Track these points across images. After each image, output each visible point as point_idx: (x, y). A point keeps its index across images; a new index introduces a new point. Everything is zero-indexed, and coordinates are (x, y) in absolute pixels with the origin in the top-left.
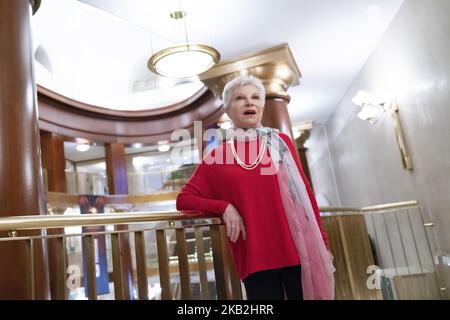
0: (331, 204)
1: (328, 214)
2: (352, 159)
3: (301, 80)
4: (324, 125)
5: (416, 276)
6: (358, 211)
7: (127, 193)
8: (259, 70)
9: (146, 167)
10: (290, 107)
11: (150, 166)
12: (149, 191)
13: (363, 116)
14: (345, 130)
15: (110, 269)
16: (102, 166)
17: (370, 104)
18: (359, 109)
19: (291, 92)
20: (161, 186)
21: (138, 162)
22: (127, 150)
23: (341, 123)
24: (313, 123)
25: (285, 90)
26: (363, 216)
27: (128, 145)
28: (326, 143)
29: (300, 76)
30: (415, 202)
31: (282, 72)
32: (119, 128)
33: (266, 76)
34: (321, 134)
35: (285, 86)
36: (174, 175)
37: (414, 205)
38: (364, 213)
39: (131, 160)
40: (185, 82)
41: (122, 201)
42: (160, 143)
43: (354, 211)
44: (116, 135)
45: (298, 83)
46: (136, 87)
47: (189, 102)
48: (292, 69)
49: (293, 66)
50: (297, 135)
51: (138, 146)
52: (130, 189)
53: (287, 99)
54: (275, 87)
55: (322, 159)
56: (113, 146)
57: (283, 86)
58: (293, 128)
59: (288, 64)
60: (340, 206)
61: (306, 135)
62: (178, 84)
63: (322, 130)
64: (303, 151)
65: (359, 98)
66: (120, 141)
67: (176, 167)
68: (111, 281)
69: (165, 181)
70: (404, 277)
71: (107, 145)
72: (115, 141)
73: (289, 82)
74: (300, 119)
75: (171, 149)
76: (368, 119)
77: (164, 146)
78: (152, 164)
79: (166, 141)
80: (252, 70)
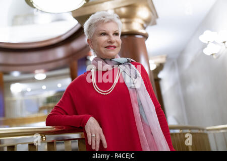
0: (179, 123)
1: (177, 131)
2: (198, 88)
3: (158, 21)
4: (175, 59)
6: (203, 130)
7: (4, 116)
8: (123, 10)
9: (23, 93)
10: (148, 43)
11: (27, 91)
12: (26, 114)
13: (207, 52)
17: (214, 42)
19: (149, 30)
20: (36, 109)
21: (16, 88)
22: (6, 78)
23: (189, 58)
24: (167, 58)
25: (145, 28)
26: (206, 135)
27: (7, 73)
28: (176, 75)
29: (157, 17)
31: (143, 13)
33: (129, 16)
34: (173, 66)
35: (145, 25)
36: (49, 100)
38: (208, 132)
39: (10, 87)
40: (59, 19)
42: (37, 71)
43: (199, 129)
45: (155, 24)
46: (15, 21)
48: (151, 10)
50: (153, 67)
51: (16, 74)
52: (7, 112)
53: (146, 36)
54: (136, 26)
55: (173, 88)
57: (142, 25)
58: (150, 61)
59: (148, 6)
60: (186, 125)
61: (160, 67)
62: (53, 21)
63: (174, 64)
64: (157, 81)
65: (206, 36)
67: (51, 93)
69: (41, 105)
73: (148, 22)
74: (156, 55)
75: (48, 77)
76: (213, 54)
77: (40, 75)
78: (29, 90)
79: (42, 71)
80: (117, 10)
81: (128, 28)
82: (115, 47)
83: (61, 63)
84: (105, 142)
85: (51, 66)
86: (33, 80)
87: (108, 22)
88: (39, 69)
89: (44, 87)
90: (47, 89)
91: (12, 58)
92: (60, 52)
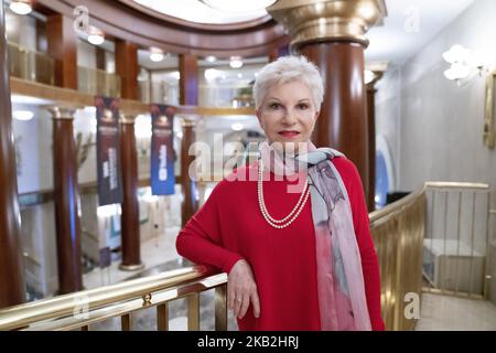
3: (386, 20)
4: (400, 67)
5: (464, 257)
7: (196, 104)
9: (218, 80)
11: (222, 79)
15: (178, 172)
16: (176, 75)
21: (210, 75)
22: (200, 63)
24: (389, 65)
25: (365, 32)
27: (202, 58)
29: (386, 13)
30: (486, 186)
31: (366, 10)
32: (193, 40)
33: (345, 13)
34: (395, 75)
35: (365, 28)
36: (244, 91)
37: (484, 189)
39: (203, 72)
41: (192, 112)
42: (233, 58)
44: (190, 47)
45: (381, 24)
48: (378, 7)
49: (380, 3)
51: (211, 59)
52: (200, 100)
53: (365, 44)
55: (391, 101)
56: (186, 58)
57: (363, 28)
63: (397, 71)
66: (194, 52)
68: (177, 183)
70: (451, 257)
71: (181, 56)
72: (189, 53)
73: (371, 23)
75: (244, 65)
77: (236, 62)
78: (224, 77)
79: (238, 58)
80: (329, 5)
82: (297, 133)
83: (260, 49)
85: (248, 52)
86: (228, 67)
87: (286, 82)
88: (235, 55)
89: (240, 75)
90: (244, 78)
91: (208, 41)
92: (260, 37)
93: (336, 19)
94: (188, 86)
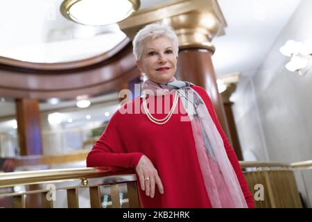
0: (257, 158)
1: (255, 169)
2: (280, 113)
3: (227, 30)
4: (251, 77)
6: (287, 166)
7: (41, 152)
8: (182, 19)
9: (63, 124)
10: (214, 58)
11: (68, 123)
12: (68, 151)
13: (291, 67)
14: (273, 82)
16: (13, 124)
17: (299, 55)
18: (288, 60)
19: (216, 43)
20: (80, 144)
21: (54, 119)
22: (42, 107)
23: (268, 75)
24: (240, 76)
25: (210, 40)
26: (291, 172)
27: (43, 101)
28: (253, 97)
29: (225, 24)
31: (207, 21)
32: (33, 82)
33: (190, 25)
34: (248, 87)
35: (210, 36)
36: (95, 133)
38: (294, 169)
39: (47, 117)
40: (105, 32)
42: (79, 98)
43: (282, 166)
44: (29, 90)
45: (223, 33)
46: (51, 36)
47: (110, 54)
48: (218, 19)
49: (218, 14)
50: (222, 88)
51: (54, 102)
52: (45, 149)
53: (211, 50)
54: (199, 38)
56: (25, 102)
57: (207, 36)
58: (218, 81)
59: (213, 12)
60: (268, 161)
61: (232, 88)
62: (97, 35)
63: (249, 83)
64: (228, 106)
65: (287, 48)
66: (33, 96)
67: (97, 124)
69: (85, 139)
71: (18, 101)
72: (28, 97)
73: (214, 32)
74: (226, 72)
75: (92, 104)
76: (298, 70)
77: (83, 102)
78: (70, 120)
79: (86, 97)
80: (175, 19)
81: (188, 41)
82: (168, 68)
83: (108, 86)
84: (161, 186)
85: (96, 90)
86: (75, 108)
87: (157, 38)
88: (81, 94)
89: (88, 117)
90: (93, 119)
91: (49, 82)
92: (107, 73)
93: (183, 31)
94: (30, 133)
